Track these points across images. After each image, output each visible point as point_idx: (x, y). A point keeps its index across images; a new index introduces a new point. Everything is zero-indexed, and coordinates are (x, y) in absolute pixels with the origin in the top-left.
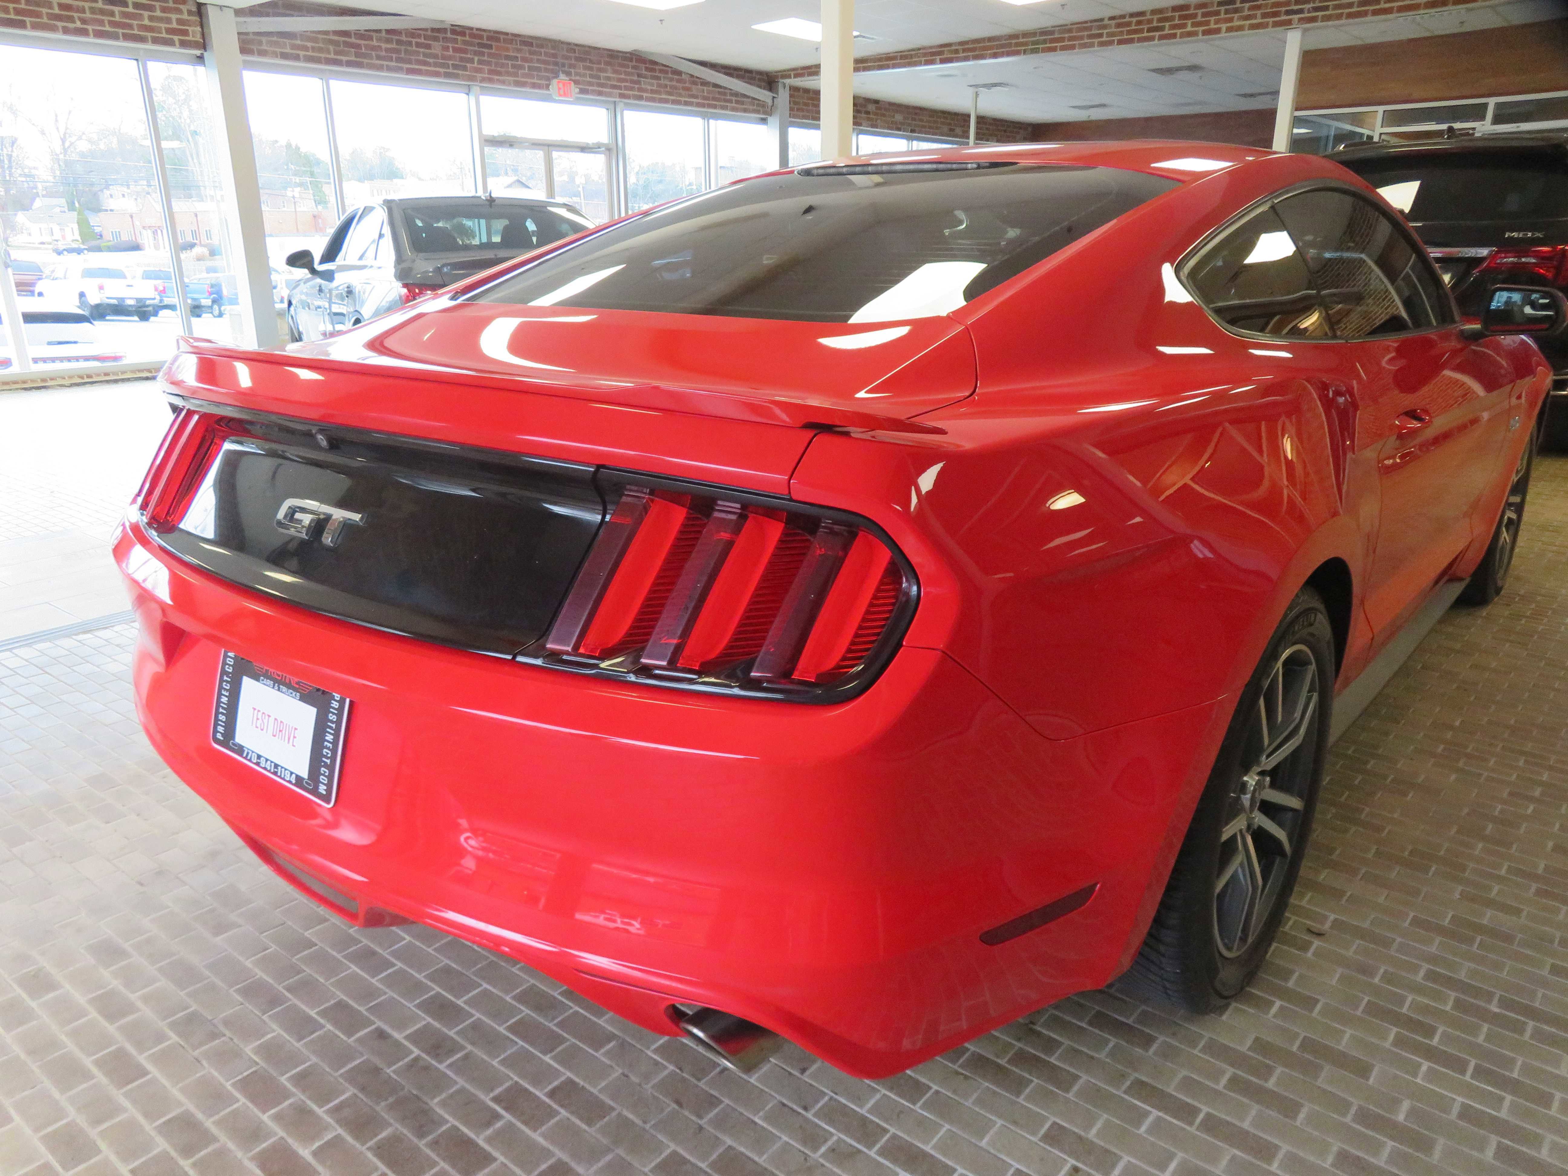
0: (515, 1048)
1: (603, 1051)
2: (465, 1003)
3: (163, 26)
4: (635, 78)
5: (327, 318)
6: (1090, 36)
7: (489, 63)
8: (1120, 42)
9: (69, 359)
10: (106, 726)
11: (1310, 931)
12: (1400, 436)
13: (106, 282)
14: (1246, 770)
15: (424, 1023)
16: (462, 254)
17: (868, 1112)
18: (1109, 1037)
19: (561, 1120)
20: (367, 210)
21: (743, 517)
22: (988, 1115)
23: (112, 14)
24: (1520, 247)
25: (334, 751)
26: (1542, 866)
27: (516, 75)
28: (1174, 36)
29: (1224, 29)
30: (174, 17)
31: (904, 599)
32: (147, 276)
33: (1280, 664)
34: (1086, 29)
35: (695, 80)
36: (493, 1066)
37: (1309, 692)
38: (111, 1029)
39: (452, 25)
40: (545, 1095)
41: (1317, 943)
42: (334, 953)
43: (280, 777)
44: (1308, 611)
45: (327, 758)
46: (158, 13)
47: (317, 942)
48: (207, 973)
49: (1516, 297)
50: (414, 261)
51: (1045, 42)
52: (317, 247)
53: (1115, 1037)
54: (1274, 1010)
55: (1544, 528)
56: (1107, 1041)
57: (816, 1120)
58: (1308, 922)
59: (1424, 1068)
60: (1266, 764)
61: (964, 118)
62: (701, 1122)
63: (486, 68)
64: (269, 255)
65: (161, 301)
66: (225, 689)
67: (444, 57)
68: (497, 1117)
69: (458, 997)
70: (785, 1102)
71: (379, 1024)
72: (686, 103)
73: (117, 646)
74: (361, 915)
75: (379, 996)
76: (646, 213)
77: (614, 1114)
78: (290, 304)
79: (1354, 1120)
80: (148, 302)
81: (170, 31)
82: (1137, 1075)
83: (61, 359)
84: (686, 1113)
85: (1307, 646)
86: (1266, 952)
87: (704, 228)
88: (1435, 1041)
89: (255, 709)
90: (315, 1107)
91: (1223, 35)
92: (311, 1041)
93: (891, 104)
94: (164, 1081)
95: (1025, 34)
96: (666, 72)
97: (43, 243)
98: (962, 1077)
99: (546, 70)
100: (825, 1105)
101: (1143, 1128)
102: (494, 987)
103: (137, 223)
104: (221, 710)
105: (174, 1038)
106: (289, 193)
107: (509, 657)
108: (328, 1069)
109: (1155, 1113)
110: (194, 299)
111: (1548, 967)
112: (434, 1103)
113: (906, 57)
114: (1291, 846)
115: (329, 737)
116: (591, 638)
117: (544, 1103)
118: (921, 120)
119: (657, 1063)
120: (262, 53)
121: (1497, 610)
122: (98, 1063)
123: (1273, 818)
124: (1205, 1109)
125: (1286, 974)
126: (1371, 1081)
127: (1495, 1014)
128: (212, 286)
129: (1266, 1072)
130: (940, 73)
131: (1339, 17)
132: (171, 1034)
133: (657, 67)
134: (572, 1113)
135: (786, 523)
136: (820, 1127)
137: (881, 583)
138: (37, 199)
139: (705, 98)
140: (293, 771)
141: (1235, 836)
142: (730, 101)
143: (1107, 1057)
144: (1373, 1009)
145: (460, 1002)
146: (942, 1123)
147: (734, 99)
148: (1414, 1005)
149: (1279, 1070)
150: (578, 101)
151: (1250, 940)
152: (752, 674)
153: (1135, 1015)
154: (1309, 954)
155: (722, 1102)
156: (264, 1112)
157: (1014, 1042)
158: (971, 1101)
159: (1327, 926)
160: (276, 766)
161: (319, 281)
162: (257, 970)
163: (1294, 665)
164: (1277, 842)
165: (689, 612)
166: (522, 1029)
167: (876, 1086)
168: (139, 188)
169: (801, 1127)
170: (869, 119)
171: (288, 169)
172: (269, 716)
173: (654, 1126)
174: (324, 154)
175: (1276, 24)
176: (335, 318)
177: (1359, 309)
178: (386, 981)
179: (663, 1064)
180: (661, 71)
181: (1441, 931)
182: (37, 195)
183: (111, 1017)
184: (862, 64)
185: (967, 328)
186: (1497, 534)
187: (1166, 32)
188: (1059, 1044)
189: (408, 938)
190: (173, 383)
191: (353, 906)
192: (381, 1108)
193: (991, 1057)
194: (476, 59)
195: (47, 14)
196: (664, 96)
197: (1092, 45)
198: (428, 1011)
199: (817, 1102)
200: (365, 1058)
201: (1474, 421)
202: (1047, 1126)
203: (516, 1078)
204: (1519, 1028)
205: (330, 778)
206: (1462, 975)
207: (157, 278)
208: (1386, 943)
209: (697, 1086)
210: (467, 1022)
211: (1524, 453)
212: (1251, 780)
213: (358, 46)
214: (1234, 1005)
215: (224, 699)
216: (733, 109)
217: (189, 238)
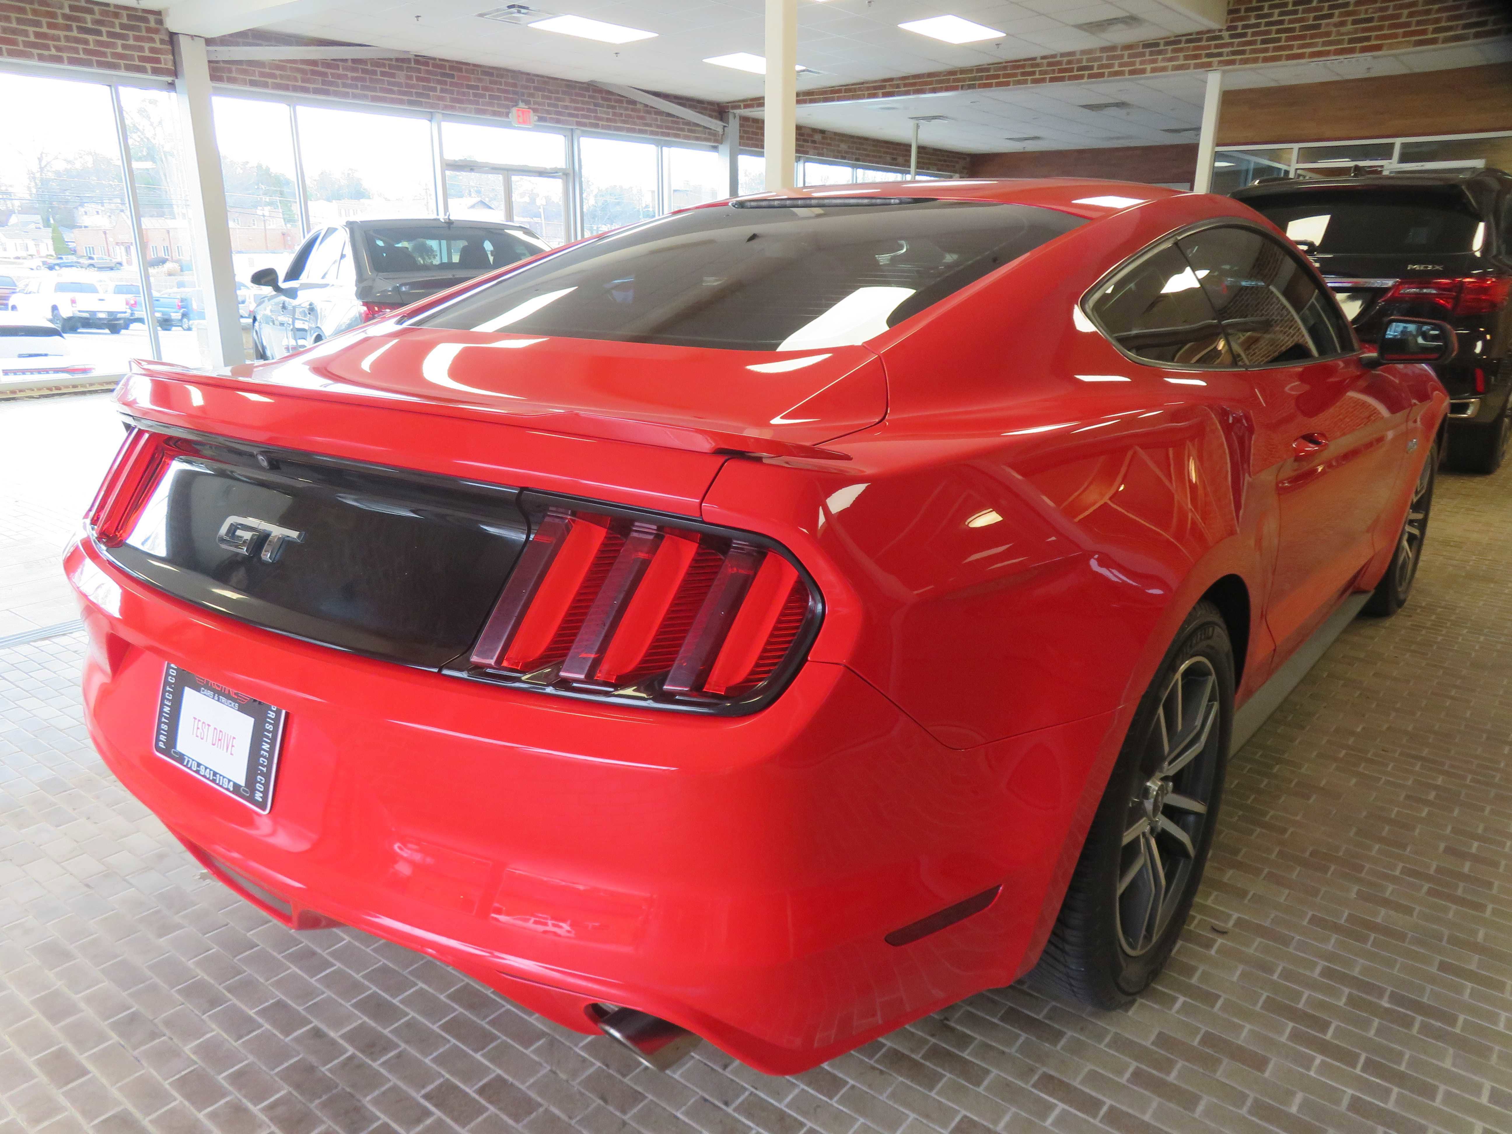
0: (447, 1046)
1: (532, 1048)
2: (402, 1002)
3: (136, 54)
4: (592, 107)
5: (290, 334)
6: (1024, 74)
7: (452, 92)
8: (1052, 80)
9: (39, 371)
10: (61, 731)
11: (1214, 930)
12: (1298, 459)
13: (78, 296)
14: (1149, 775)
15: (360, 1022)
16: (423, 274)
17: (787, 1106)
18: (1019, 1032)
19: (489, 1117)
20: (330, 231)
21: (659, 537)
22: (901, 1109)
23: (86, 42)
24: (1423, 278)
25: (270, 759)
26: (1434, 867)
27: (477, 103)
28: (1102, 75)
29: (1149, 70)
30: (147, 45)
31: (810, 616)
32: (120, 290)
33: (1178, 676)
34: (1018, 67)
35: (649, 109)
36: (425, 1063)
37: (1209, 701)
38: (54, 1029)
39: (416, 56)
40: (476, 1091)
41: (1220, 941)
42: (275, 954)
43: (218, 784)
44: (1203, 626)
45: (263, 766)
46: (131, 42)
47: (258, 942)
48: (149, 973)
49: (1412, 327)
50: (374, 280)
51: (981, 78)
52: (282, 265)
53: (1025, 1032)
54: (1178, 1005)
55: (1446, 543)
56: (1018, 1036)
57: (736, 1115)
58: (1213, 921)
59: (1317, 1062)
60: (1168, 770)
61: (905, 148)
62: (626, 1118)
63: (448, 96)
64: (236, 272)
65: (132, 314)
66: (168, 699)
67: (408, 86)
68: (427, 1113)
69: (394, 996)
70: (707, 1097)
71: (316, 1023)
72: (641, 131)
73: (75, 652)
74: (295, 918)
75: (318, 995)
76: (601, 237)
77: (541, 1110)
78: (255, 320)
79: (1250, 1112)
80: (119, 316)
81: (142, 59)
82: (1045, 1069)
83: (32, 371)
84: (611, 1108)
85: (1207, 658)
86: (1171, 950)
87: (653, 252)
88: (1329, 1036)
89: (195, 718)
90: (250, 1106)
91: (1148, 75)
92: (248, 1041)
93: (835, 134)
94: (104, 1081)
95: (963, 71)
96: (621, 102)
97: (18, 258)
98: (877, 1072)
99: (506, 99)
100: (746, 1099)
101: (1050, 1121)
102: (430, 986)
103: (110, 239)
104: (163, 720)
105: (115, 1038)
106: (259, 212)
107: (436, 670)
108: (264, 1068)
109: (1061, 1106)
110: (163, 313)
111: (1436, 964)
112: (367, 1101)
113: (850, 90)
114: (1194, 846)
115: (266, 746)
116: (512, 653)
117: (474, 1099)
118: (865, 150)
119: (584, 1060)
120: (231, 80)
121: (1398, 621)
122: (40, 1063)
123: (1177, 823)
124: (1109, 1102)
125: (1189, 971)
126: (1267, 1074)
127: (1387, 1010)
128: (182, 300)
129: (1166, 1065)
130: (883, 106)
131: (1255, 60)
132: (113, 1034)
133: (613, 97)
134: (500, 1109)
135: (700, 544)
136: (739, 1121)
137: (789, 601)
138: (13, 215)
139: (659, 127)
140: (231, 778)
141: (1138, 838)
142: (682, 130)
143: (1016, 1052)
144: (1271, 1005)
145: (396, 1001)
146: (856, 1116)
147: (686, 127)
148: (1310, 1001)
149: (1180, 1064)
150: (537, 128)
151: (1155, 939)
152: (665, 687)
153: (1045, 1011)
154: (1213, 952)
155: (646, 1097)
156: (200, 1111)
157: (929, 1038)
158: (885, 1095)
159: (1231, 924)
160: (215, 774)
161: (283, 298)
162: (198, 971)
163: (1194, 676)
164: (1180, 844)
165: (606, 628)
166: (454, 1027)
167: (794, 1081)
168: (113, 206)
169: (721, 1122)
170: (815, 148)
171: (258, 188)
172: (209, 725)
173: (580, 1122)
174: (291, 176)
175: (1197, 66)
176: (298, 333)
177: (1268, 336)
178: (324, 980)
179: (590, 1062)
180: (616, 101)
181: (1336, 928)
182: (12, 212)
183: (54, 1017)
184: (806, 97)
185: (879, 357)
186: (1398, 548)
187: (1095, 71)
188: (971, 1039)
189: (347, 939)
190: (124, 404)
191: (288, 909)
192: (314, 1105)
193: (906, 1052)
194: (439, 87)
195: (23, 41)
196: (619, 125)
197: (1025, 82)
198: (364, 1011)
199: (738, 1096)
200: (301, 1056)
201: (1380, 440)
202: (957, 1119)
203: (447, 1076)
204: (1408, 1023)
205: (266, 785)
206: (1356, 972)
207: (128, 292)
208: (1285, 941)
209: (622, 1082)
210: (402, 1021)
211: (1424, 470)
212: (1153, 785)
213: (324, 74)
214: (1140, 1001)
215: (167, 709)
216: (687, 137)
217: (162, 254)
